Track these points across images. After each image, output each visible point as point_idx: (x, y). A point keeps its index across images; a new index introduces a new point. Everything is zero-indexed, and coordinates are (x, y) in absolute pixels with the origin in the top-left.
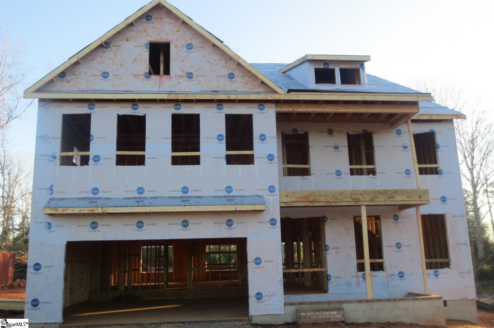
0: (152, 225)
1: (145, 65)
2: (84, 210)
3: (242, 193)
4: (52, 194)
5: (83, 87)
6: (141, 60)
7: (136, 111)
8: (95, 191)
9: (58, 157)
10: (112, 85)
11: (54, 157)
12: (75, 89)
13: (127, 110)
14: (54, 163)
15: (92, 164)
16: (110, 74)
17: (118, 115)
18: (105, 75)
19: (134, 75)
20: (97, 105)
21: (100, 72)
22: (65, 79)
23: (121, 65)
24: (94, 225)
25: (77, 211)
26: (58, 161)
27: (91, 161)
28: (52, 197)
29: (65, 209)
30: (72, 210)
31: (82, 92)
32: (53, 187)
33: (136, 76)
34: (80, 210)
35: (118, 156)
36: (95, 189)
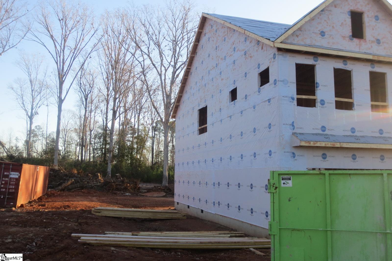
0: (362, 157)
1: (348, 30)
2: (328, 144)
4: (294, 129)
5: (308, 42)
6: (346, 24)
7: (346, 66)
8: (323, 128)
9: (296, 99)
10: (328, 43)
11: (293, 99)
12: (302, 43)
13: (340, 65)
14: (293, 104)
15: (319, 107)
16: (326, 34)
17: (334, 68)
18: (322, 34)
19: (342, 37)
20: (320, 58)
21: (319, 31)
22: (295, 34)
23: (333, 27)
25: (323, 145)
26: (295, 102)
27: (318, 104)
28: (294, 131)
29: (315, 142)
30: (320, 144)
31: (310, 46)
32: (294, 123)
33: (344, 37)
34: (325, 144)
35: (336, 102)
36: (323, 127)
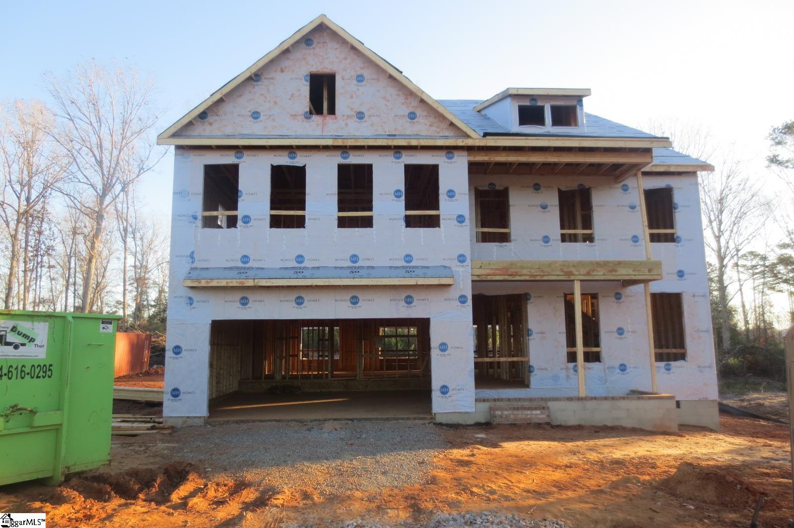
0: (314, 301)
1: (304, 103)
2: (232, 282)
3: (425, 264)
4: (193, 262)
5: (229, 130)
6: (299, 96)
7: (295, 161)
8: (245, 259)
9: (200, 218)
10: (265, 127)
11: (195, 218)
12: (219, 133)
13: (283, 160)
14: (195, 225)
15: (241, 226)
16: (262, 114)
17: (272, 165)
18: (255, 115)
19: (292, 115)
20: (246, 153)
21: (250, 112)
22: (207, 121)
23: (275, 102)
24: (244, 301)
25: (223, 283)
26: (199, 223)
27: (240, 223)
28: (194, 265)
29: (209, 280)
30: (218, 283)
31: (228, 137)
32: (194, 254)
33: (294, 116)
34: (227, 283)
35: (272, 216)
36: (245, 256)
